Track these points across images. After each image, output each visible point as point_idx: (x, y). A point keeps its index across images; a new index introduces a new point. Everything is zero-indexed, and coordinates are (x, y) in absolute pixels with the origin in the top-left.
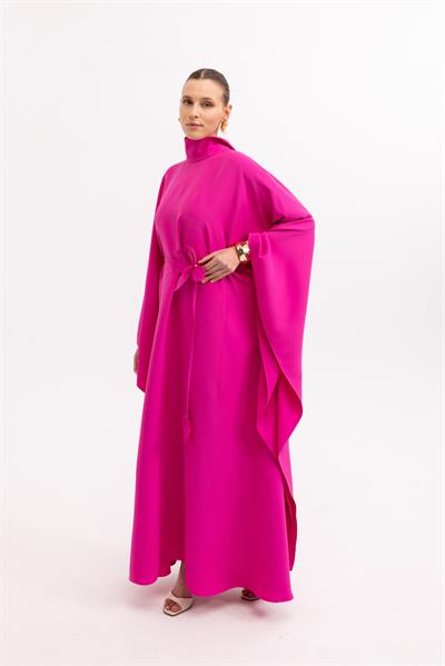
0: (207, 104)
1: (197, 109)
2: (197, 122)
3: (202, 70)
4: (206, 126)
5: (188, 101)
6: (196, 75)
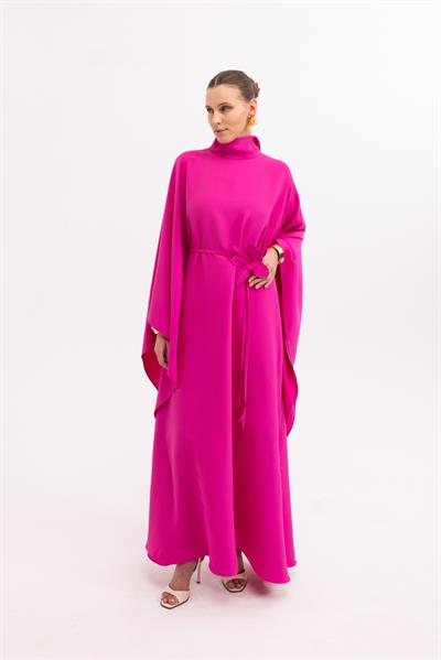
1: (217, 116)
4: (231, 129)
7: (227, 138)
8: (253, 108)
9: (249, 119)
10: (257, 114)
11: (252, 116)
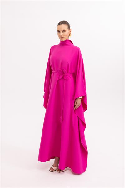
0: (64, 31)
1: (62, 33)
2: (62, 37)
3: (60, 22)
4: (65, 37)
5: (59, 32)
6: (59, 24)
7: (64, 40)
8: (70, 31)
9: (69, 34)
10: (71, 33)
11: (70, 34)
